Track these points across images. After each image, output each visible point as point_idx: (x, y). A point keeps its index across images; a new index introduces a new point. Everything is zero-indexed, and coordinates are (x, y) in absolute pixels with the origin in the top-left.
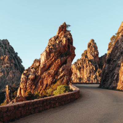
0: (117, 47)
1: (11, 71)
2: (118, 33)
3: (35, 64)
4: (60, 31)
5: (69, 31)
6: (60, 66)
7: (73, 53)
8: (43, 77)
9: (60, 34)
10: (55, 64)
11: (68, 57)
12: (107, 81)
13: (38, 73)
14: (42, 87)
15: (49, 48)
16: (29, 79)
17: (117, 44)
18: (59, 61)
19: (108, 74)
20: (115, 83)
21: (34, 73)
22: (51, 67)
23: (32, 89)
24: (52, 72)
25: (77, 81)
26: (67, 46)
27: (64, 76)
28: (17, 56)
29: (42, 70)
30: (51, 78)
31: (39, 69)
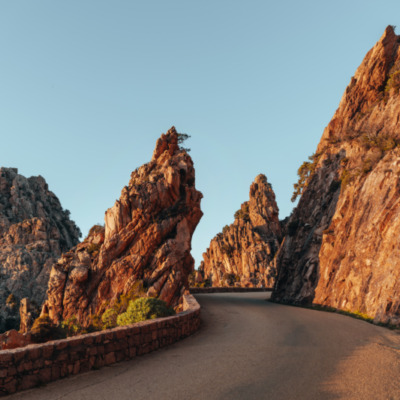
0: (314, 192)
1: (50, 259)
2: (316, 156)
3: (90, 238)
4: (162, 148)
5: (184, 151)
6: (157, 244)
7: (195, 209)
8: (111, 275)
9: (160, 159)
10: (142, 237)
11: (179, 217)
12: (290, 284)
13: (96, 264)
15: (128, 194)
16: (71, 280)
17: (312, 184)
18: (155, 230)
19: (290, 263)
20: (308, 288)
21: (86, 263)
22: (134, 247)
23: (77, 308)
24: (136, 260)
25: (223, 283)
26: (177, 190)
27: (168, 269)
28: (67, 219)
29: (107, 255)
30: (132, 278)
31: (100, 253)
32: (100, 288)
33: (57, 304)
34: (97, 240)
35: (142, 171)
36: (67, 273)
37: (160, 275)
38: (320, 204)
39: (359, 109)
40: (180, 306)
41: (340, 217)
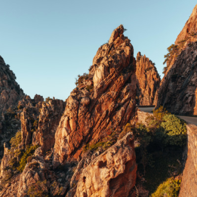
0: (183, 60)
1: (4, 91)
3: (84, 83)
4: (116, 36)
5: (127, 38)
8: (102, 102)
10: (116, 82)
11: (132, 72)
13: (93, 96)
14: (101, 116)
15: (108, 60)
16: (82, 104)
19: (174, 95)
20: (189, 107)
21: (87, 96)
22: (112, 88)
23: (86, 118)
24: (113, 94)
26: (129, 58)
27: (129, 99)
28: (9, 69)
29: (99, 91)
30: (113, 103)
31: (95, 90)
32: (96, 108)
33: (75, 116)
34: (89, 83)
35: (106, 48)
36: (79, 100)
37: (126, 101)
38: (189, 66)
40: (136, 116)
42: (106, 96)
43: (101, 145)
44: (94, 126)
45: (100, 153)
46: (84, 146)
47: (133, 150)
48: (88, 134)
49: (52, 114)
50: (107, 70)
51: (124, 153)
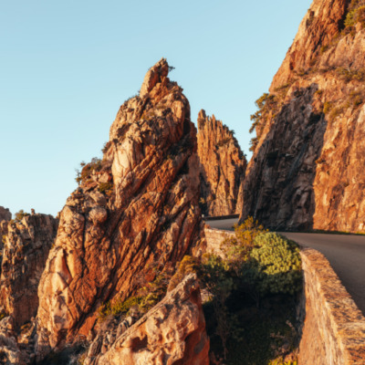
0: (287, 123)
2: (283, 88)
5: (175, 83)
8: (132, 214)
9: (153, 92)
10: (158, 174)
11: (188, 152)
12: (275, 211)
13: (113, 203)
14: (131, 243)
15: (140, 130)
16: (91, 222)
17: (283, 115)
20: (303, 215)
22: (150, 185)
23: (100, 250)
24: (155, 197)
26: (182, 124)
27: (187, 205)
29: (124, 193)
30: (154, 215)
31: (117, 191)
32: (120, 229)
33: (78, 247)
34: (104, 178)
35: (134, 106)
36: (85, 214)
37: (180, 210)
38: (299, 135)
39: (320, 42)
40: (203, 240)
41: (333, 147)
42: (140, 202)
43: (134, 303)
44: (118, 266)
45: (134, 320)
46: (101, 307)
47: (199, 309)
48: (107, 283)
49: (30, 246)
50: (138, 149)
51: (180, 316)
